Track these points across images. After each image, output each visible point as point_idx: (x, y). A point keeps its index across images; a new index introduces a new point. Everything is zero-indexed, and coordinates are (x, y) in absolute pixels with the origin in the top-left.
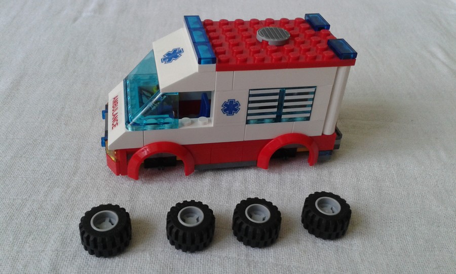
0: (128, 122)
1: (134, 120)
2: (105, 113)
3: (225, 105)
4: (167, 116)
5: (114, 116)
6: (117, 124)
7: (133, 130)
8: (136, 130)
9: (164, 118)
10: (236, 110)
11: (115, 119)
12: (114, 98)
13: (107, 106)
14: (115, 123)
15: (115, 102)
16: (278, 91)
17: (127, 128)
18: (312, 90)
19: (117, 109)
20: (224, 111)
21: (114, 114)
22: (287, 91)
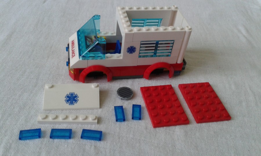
0: (80, 55)
1: (83, 55)
2: (68, 49)
3: (129, 48)
4: (100, 53)
5: (73, 51)
6: (74, 55)
7: (82, 59)
8: (84, 59)
9: (98, 54)
10: (134, 51)
11: (73, 53)
12: (72, 41)
13: (68, 45)
14: (73, 55)
15: (73, 43)
16: (155, 42)
17: (80, 58)
18: (172, 42)
19: (74, 47)
20: (128, 51)
21: (73, 50)
22: (160, 42)
